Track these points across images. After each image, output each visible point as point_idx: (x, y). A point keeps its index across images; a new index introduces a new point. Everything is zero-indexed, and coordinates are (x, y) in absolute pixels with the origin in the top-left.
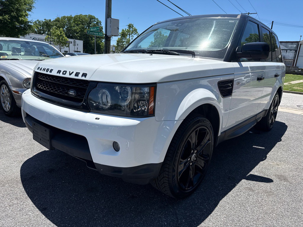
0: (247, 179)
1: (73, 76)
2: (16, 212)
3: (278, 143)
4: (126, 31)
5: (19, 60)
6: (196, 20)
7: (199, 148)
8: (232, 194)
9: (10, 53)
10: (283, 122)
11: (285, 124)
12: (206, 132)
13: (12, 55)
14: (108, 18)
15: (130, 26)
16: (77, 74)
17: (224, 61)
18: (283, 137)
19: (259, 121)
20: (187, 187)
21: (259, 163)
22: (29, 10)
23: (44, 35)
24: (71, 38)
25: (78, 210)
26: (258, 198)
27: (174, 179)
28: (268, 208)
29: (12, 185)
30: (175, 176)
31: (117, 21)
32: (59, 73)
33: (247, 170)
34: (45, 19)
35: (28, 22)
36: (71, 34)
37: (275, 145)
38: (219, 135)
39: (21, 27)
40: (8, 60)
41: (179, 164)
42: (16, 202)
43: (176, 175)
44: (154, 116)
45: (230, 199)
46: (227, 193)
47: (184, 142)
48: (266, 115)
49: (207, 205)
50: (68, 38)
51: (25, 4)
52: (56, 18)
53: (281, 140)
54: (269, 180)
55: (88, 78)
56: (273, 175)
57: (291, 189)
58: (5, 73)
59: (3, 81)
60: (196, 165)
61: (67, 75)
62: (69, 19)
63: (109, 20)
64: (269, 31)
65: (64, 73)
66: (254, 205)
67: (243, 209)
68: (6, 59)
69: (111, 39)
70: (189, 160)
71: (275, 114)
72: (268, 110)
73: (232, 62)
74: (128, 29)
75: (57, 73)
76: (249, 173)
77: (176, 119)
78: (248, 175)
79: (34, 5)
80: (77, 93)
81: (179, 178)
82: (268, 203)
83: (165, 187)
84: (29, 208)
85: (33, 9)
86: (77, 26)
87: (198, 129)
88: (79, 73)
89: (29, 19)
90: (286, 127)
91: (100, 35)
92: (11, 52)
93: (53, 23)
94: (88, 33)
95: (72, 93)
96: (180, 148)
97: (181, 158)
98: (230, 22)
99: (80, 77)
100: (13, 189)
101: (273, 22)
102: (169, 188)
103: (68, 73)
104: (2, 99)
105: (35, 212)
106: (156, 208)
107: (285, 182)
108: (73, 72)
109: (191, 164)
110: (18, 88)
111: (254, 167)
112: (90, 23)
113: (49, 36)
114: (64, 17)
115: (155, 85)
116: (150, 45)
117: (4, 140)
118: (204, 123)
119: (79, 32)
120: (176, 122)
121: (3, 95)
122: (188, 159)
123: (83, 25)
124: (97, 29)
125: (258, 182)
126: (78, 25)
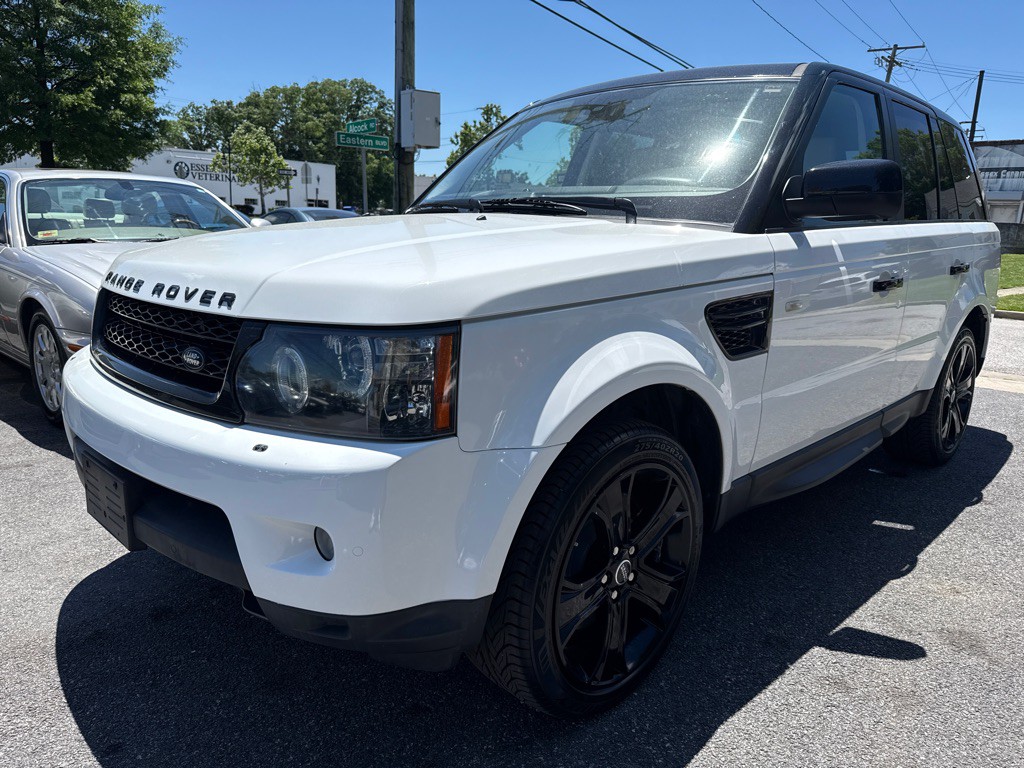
0: (830, 647)
1: (195, 305)
2: (19, 759)
3: (968, 509)
4: (477, 130)
5: (94, 242)
6: (653, 91)
7: (644, 538)
8: (770, 703)
9: (78, 218)
10: (999, 431)
11: (1005, 437)
12: (667, 481)
13: (87, 224)
14: (404, 89)
15: (488, 112)
16: (206, 298)
17: (735, 231)
18: (989, 487)
19: (893, 432)
20: (599, 675)
21: (884, 583)
22: (160, 73)
23: (209, 150)
24: (298, 157)
25: (221, 753)
26: (862, 716)
27: (540, 653)
28: (893, 756)
29: (26, 663)
30: (547, 642)
31: (435, 97)
32: (159, 295)
33: (837, 613)
34: (213, 102)
35: (156, 112)
36: (298, 146)
37: (955, 516)
38: (724, 491)
39: (136, 128)
40: (61, 242)
41: (559, 599)
42: (25, 721)
43: (549, 638)
44: (456, 435)
45: (757, 720)
46: (750, 698)
47: (574, 522)
48: (924, 411)
49: (670, 741)
50: (285, 158)
51: (147, 56)
52: (249, 94)
53: (980, 499)
54: (909, 651)
55: (236, 311)
56: (930, 629)
57: (990, 683)
58: (47, 288)
59: (41, 313)
60: (632, 600)
61: (179, 302)
62: (291, 95)
63: (406, 94)
64: (927, 115)
65: (172, 293)
66: (844, 744)
67: (801, 759)
68: (54, 242)
69: (415, 157)
70: (604, 580)
71: (965, 404)
72: (932, 392)
73: (768, 232)
74: (483, 121)
75: (153, 293)
76: (841, 621)
77: (537, 441)
78: (837, 629)
79: (174, 56)
80: (207, 360)
81: (561, 647)
82: (896, 738)
83: (512, 679)
84: (65, 743)
85: (170, 69)
86: (315, 118)
87: (633, 472)
88: (214, 293)
89: (159, 102)
90: (1009, 447)
91: (378, 146)
92: (82, 215)
93: (240, 112)
94: (339, 143)
95: (191, 359)
96: (561, 544)
97: (567, 578)
98: (766, 91)
99: (214, 308)
100: (24, 678)
101: (982, 73)
102: (525, 684)
103: (181, 294)
104: (40, 373)
105: (80, 759)
106: (487, 749)
107: (974, 658)
108: (197, 290)
109: (615, 595)
110: (83, 336)
111: (865, 600)
112: (359, 108)
113: (226, 155)
114: (273, 90)
115: (454, 329)
116: (556, 171)
117: (29, 507)
118: (657, 451)
119: (323, 137)
120: (534, 454)
121: (42, 359)
122: (601, 576)
123: (334, 112)
124: (368, 127)
125: (870, 659)
126: (317, 113)
